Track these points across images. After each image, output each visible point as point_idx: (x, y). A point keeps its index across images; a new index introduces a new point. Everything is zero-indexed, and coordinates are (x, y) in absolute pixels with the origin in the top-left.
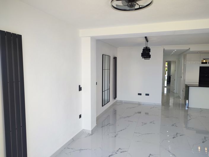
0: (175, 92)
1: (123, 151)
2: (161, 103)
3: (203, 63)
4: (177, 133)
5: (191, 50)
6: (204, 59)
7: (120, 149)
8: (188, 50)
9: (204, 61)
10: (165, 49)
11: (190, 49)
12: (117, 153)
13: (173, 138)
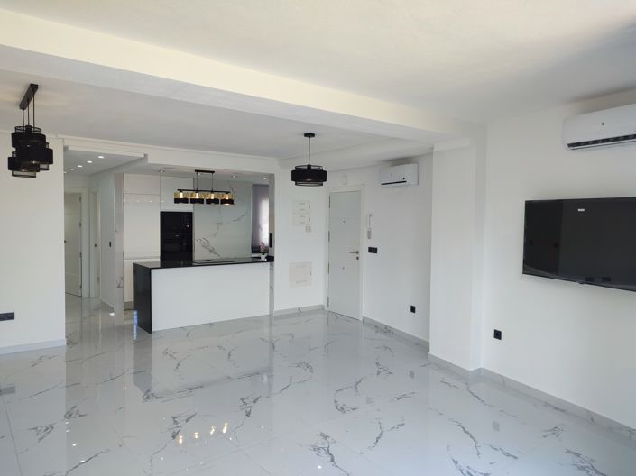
3: (177, 201)
4: (174, 418)
5: (151, 161)
6: (181, 191)
8: (142, 159)
9: (181, 196)
10: (70, 148)
11: (149, 157)
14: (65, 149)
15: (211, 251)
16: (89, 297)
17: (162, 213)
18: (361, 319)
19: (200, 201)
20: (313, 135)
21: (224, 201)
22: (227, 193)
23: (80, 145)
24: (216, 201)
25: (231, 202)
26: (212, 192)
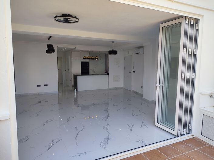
0: (63, 83)
1: (58, 140)
2: (58, 91)
3: (84, 59)
4: (70, 117)
5: (77, 49)
6: (85, 56)
7: (53, 140)
8: (75, 48)
9: (85, 58)
10: (59, 47)
11: (77, 48)
12: (53, 145)
13: (68, 121)
14: (58, 47)
15: (94, 72)
16: (64, 84)
17: (81, 62)
18: (131, 90)
19: (90, 59)
20: (114, 42)
21: (96, 59)
22: (97, 56)
23: (61, 46)
24: (94, 59)
25: (98, 59)
26: (93, 56)
